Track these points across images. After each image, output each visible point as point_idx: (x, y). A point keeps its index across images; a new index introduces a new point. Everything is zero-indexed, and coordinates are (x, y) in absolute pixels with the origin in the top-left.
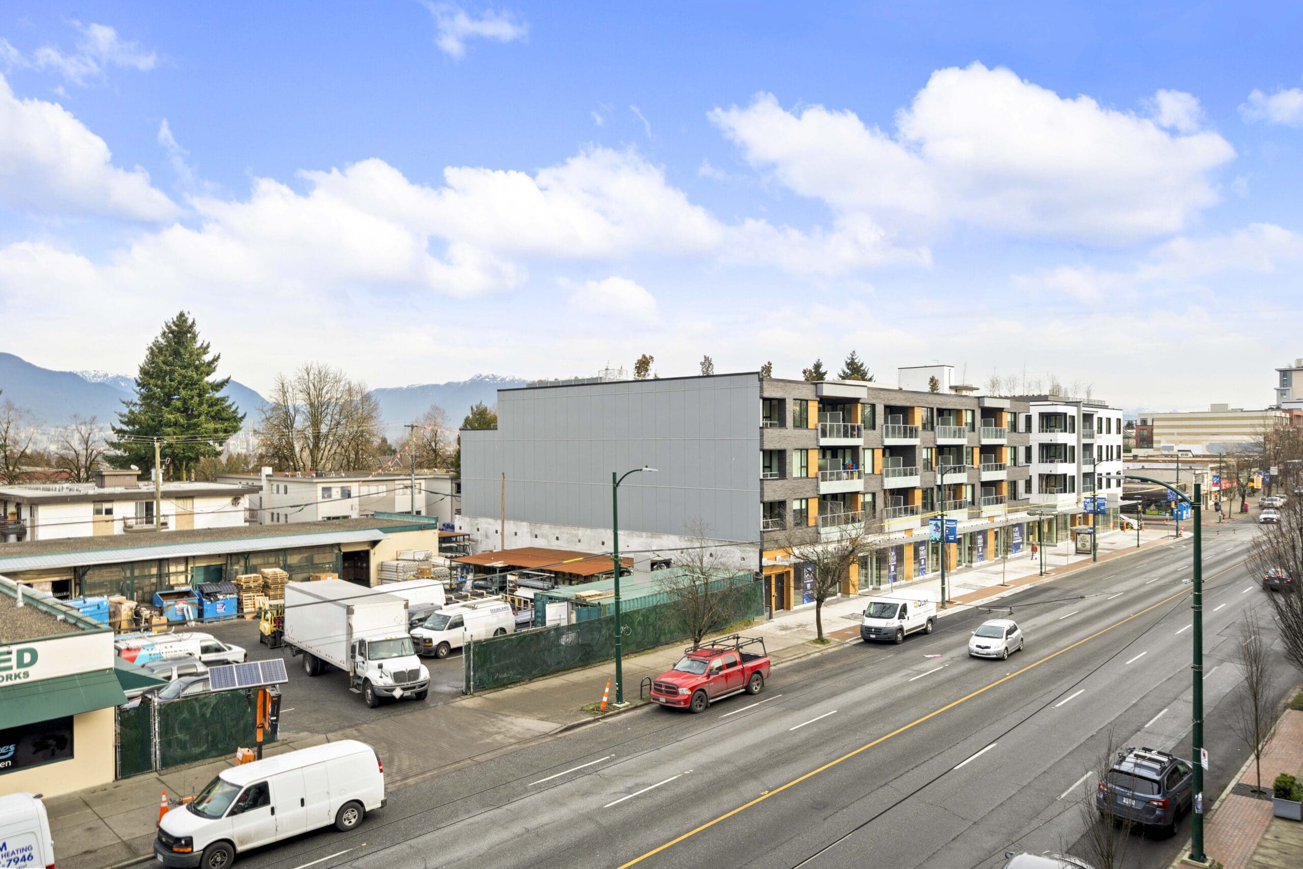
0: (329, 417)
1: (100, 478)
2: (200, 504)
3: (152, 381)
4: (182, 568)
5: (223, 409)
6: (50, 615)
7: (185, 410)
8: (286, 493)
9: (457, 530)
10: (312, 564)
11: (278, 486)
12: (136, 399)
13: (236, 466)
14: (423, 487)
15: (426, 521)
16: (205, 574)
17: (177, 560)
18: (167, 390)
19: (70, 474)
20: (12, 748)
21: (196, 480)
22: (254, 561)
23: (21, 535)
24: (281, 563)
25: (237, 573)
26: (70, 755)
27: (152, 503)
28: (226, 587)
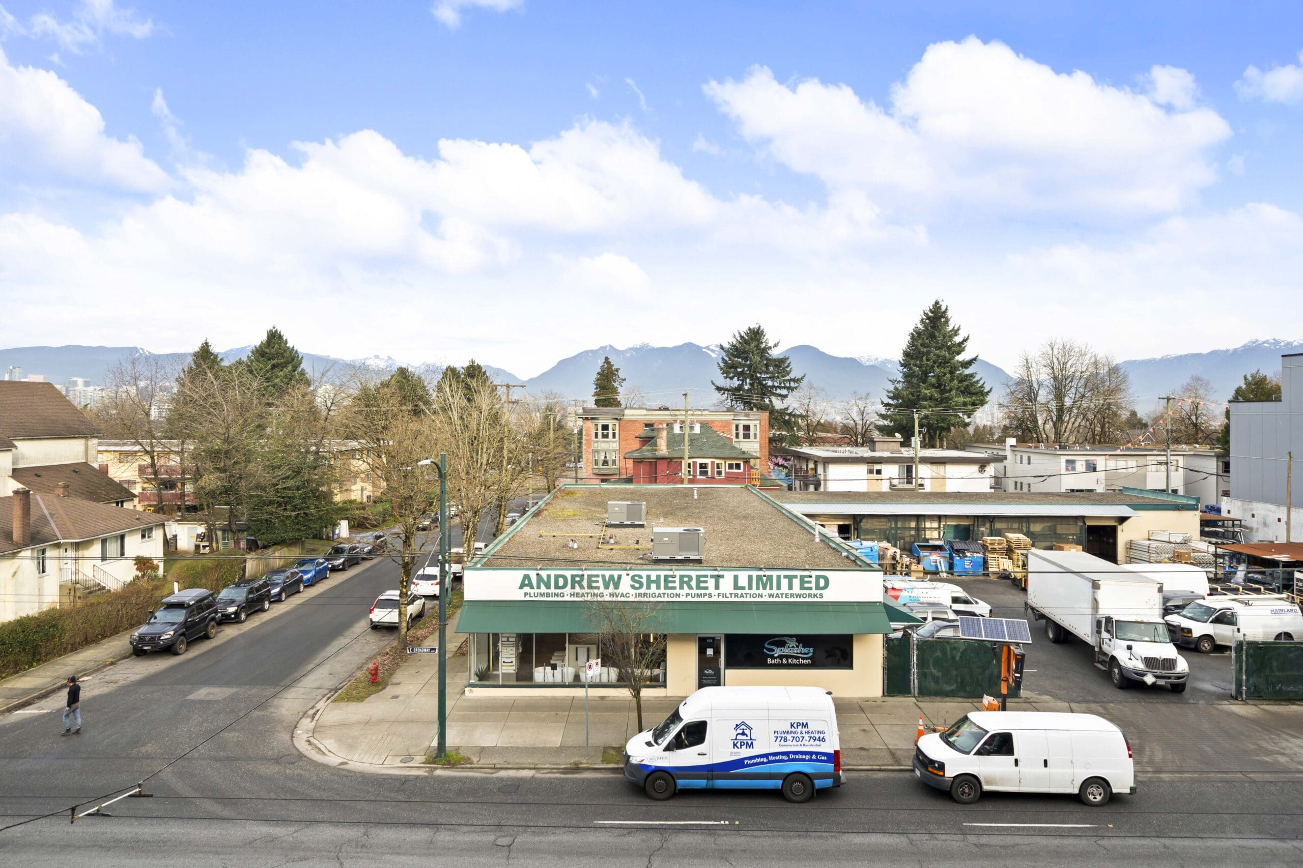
0: (1073, 390)
1: (872, 444)
2: (951, 470)
3: (912, 362)
4: (935, 525)
5: (972, 384)
6: (837, 551)
7: (939, 386)
8: (1029, 463)
9: (1224, 514)
10: (1055, 533)
11: (1021, 457)
12: (900, 377)
13: (982, 437)
14: (1181, 464)
15: (1184, 501)
16: (955, 533)
17: (931, 518)
18: (924, 369)
19: (850, 439)
20: (811, 650)
21: (948, 448)
22: (998, 525)
23: (817, 486)
24: (1024, 529)
25: (983, 535)
26: (850, 666)
27: (911, 467)
28: (973, 546)
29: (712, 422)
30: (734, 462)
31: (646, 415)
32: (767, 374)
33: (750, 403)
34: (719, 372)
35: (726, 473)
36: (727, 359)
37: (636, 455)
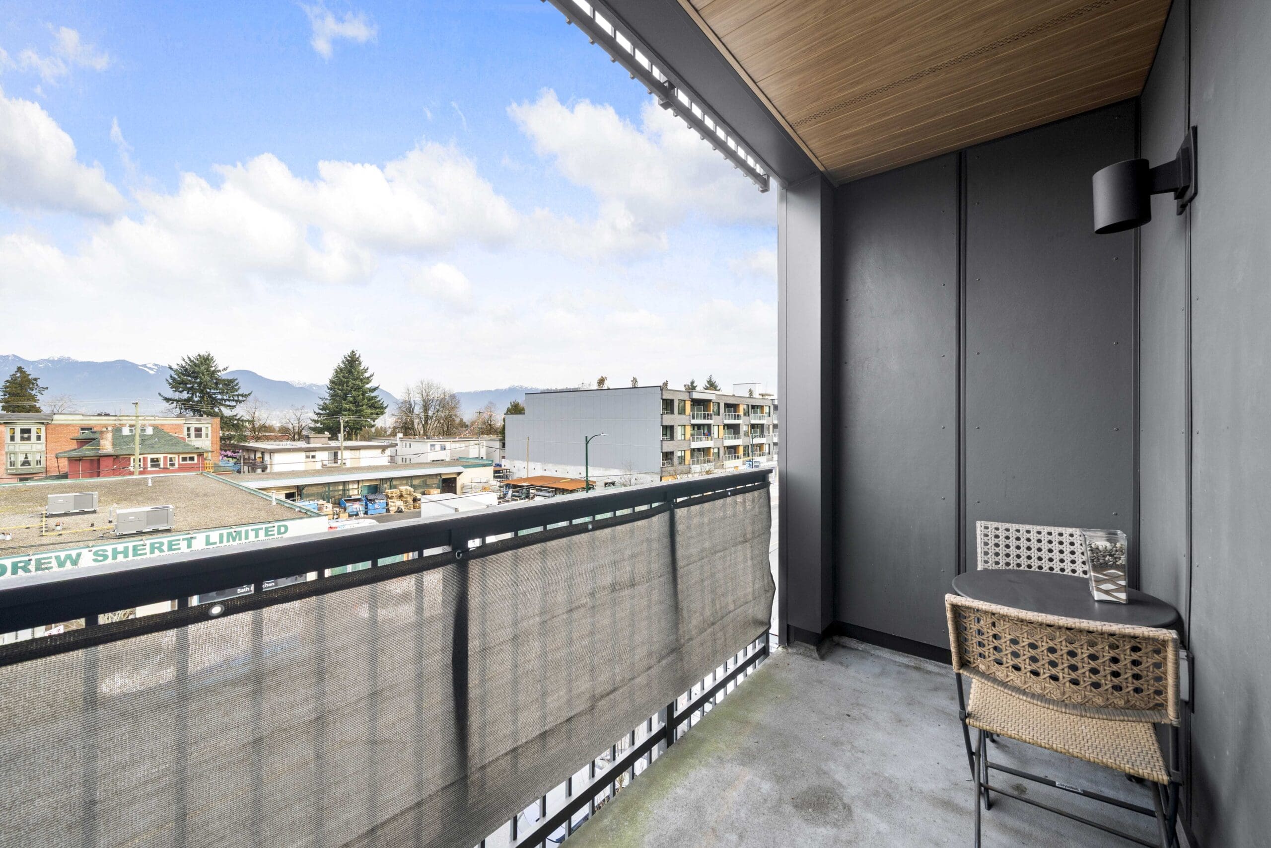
0: (433, 407)
1: (307, 438)
2: (363, 453)
3: (336, 387)
4: (356, 486)
5: (376, 402)
6: (291, 508)
7: (355, 403)
8: (410, 447)
9: (503, 467)
10: (426, 484)
11: (406, 444)
12: (327, 396)
13: (382, 433)
14: (485, 444)
15: (487, 462)
16: (368, 490)
17: (353, 482)
18: (345, 392)
21: (361, 440)
22: (395, 483)
23: (264, 469)
24: (409, 484)
25: (386, 489)
27: (337, 452)
28: (380, 496)
29: (162, 425)
30: (188, 456)
31: (82, 420)
32: (217, 390)
33: (199, 411)
34: (168, 387)
35: (179, 464)
36: (177, 377)
37: (74, 454)
